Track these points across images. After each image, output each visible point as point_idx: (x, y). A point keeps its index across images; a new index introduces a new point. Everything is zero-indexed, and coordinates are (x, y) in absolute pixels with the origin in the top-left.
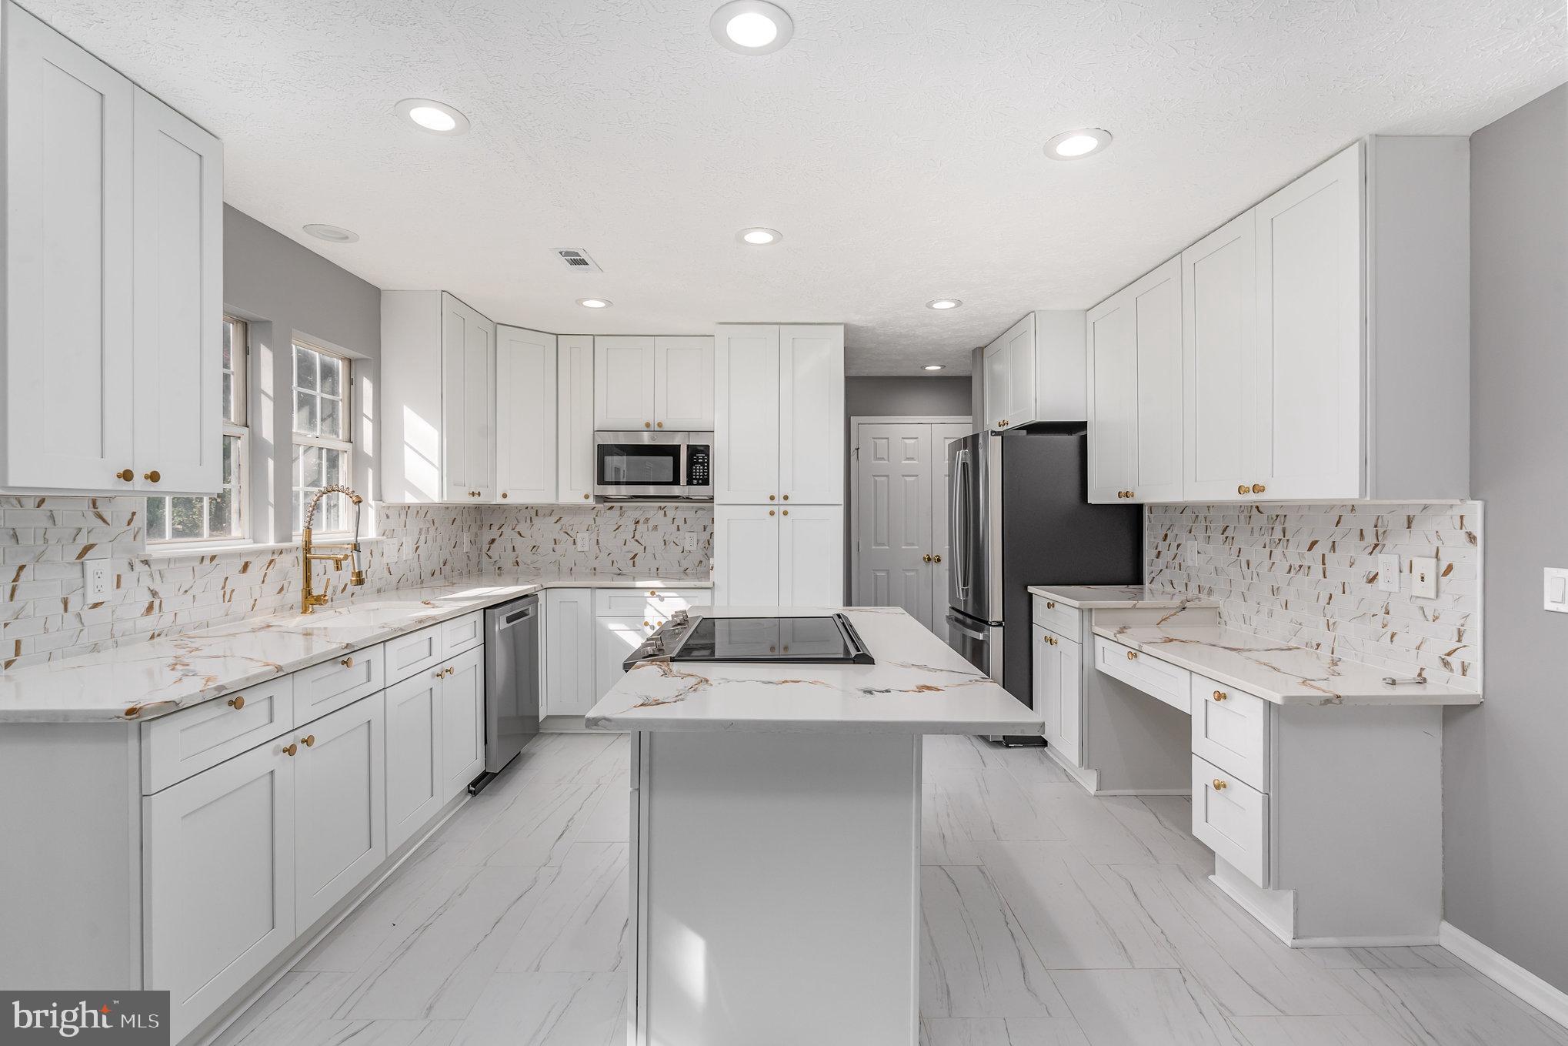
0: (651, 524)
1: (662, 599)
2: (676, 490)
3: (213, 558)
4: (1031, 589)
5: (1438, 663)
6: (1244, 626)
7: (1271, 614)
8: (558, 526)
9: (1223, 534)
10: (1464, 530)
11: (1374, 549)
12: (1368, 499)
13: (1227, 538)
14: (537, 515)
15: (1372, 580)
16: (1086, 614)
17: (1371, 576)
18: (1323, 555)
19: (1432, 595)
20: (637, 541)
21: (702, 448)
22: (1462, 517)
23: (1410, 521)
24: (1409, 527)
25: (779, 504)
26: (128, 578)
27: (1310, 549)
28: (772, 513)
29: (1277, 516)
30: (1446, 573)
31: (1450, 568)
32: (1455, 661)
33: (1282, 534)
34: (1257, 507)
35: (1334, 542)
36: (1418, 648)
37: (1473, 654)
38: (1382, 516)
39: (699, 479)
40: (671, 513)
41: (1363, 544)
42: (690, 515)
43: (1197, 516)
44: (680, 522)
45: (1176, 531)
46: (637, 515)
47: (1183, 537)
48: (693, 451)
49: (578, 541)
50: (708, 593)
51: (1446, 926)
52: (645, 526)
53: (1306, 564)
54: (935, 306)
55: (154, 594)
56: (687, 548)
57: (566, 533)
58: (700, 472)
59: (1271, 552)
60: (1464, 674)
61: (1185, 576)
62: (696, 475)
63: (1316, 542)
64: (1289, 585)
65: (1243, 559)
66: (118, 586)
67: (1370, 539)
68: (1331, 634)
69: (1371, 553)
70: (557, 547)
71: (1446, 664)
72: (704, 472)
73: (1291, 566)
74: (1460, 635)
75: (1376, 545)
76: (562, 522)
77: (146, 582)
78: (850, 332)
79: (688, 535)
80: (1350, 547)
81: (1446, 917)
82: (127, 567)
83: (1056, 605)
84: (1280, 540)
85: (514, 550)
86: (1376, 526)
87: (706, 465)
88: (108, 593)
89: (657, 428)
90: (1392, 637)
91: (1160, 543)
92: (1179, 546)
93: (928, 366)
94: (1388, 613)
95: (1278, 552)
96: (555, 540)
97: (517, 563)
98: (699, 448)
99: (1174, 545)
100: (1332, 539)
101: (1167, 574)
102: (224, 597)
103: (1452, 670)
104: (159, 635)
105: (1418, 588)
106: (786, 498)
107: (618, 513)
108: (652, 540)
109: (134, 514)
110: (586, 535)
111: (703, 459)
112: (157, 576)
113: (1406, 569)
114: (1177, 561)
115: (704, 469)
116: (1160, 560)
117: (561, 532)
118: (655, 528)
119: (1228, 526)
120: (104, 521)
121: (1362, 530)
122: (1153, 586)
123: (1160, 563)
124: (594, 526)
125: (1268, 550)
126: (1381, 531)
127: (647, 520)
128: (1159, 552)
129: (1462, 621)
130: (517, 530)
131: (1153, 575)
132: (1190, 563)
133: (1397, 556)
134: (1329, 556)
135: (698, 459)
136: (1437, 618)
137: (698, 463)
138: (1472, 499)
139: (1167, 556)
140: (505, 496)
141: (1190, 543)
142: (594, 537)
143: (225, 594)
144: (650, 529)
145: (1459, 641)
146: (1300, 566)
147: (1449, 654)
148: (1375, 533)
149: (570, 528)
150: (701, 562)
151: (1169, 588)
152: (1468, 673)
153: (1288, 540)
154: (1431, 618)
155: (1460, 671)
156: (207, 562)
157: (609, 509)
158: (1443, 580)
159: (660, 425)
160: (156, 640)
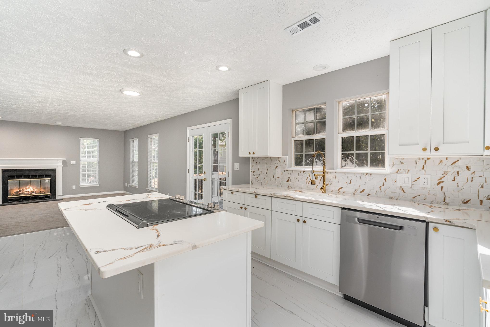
3: (304, 172)
26: (284, 173)
55: (289, 178)
66: (282, 175)
77: (287, 175)
82: (284, 171)
88: (280, 176)
102: (307, 182)
104: (290, 187)
109: (285, 160)
112: (290, 174)
120: (280, 161)
143: (307, 181)
156: (302, 172)
160: (289, 188)
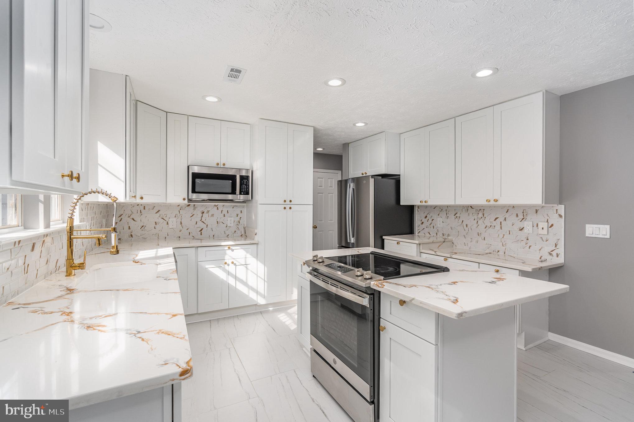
0: (210, 213)
1: (233, 250)
2: (230, 197)
3: (19, 242)
4: (384, 237)
5: (548, 254)
6: (464, 246)
7: (477, 242)
8: (158, 214)
9: (455, 215)
10: (558, 214)
11: (522, 220)
12: (544, 204)
13: (456, 217)
14: (144, 209)
15: (521, 230)
16: (418, 245)
17: (521, 228)
18: (501, 222)
19: (546, 233)
20: (203, 222)
21: (246, 177)
22: (557, 210)
23: (537, 211)
24: (536, 213)
25: (288, 204)
27: (495, 220)
28: (285, 208)
29: (480, 210)
30: (551, 227)
31: (552, 225)
32: (554, 253)
33: (483, 215)
34: (471, 207)
35: (505, 218)
36: (540, 250)
37: (561, 250)
38: (526, 210)
39: (245, 192)
40: (220, 209)
41: (518, 218)
42: (230, 210)
43: (442, 210)
44: (225, 212)
45: (431, 215)
46: (203, 209)
47: (435, 217)
48: (242, 177)
49: (169, 223)
50: (255, 246)
51: (550, 333)
52: (207, 214)
53: (493, 225)
54: (357, 125)
56: (229, 225)
57: (163, 218)
58: (245, 189)
59: (477, 221)
60: (557, 257)
61: (436, 230)
62: (243, 190)
63: (498, 218)
64: (485, 232)
65: (464, 224)
67: (521, 217)
68: (504, 248)
69: (521, 221)
70: (157, 226)
71: (550, 254)
72: (246, 189)
73: (486, 226)
74: (556, 245)
75: (523, 219)
76: (160, 212)
78: (315, 131)
79: (229, 219)
80: (512, 219)
81: (549, 331)
83: (400, 242)
84: (482, 217)
85: (129, 228)
86: (523, 213)
87: (247, 185)
89: (222, 166)
90: (530, 247)
91: (423, 219)
92: (432, 220)
93: (318, 148)
94: (528, 240)
95: (480, 222)
96: (156, 222)
97: (132, 236)
98: (244, 177)
99: (430, 221)
100: (505, 217)
101: (427, 230)
102: (25, 270)
103: (553, 256)
105: (540, 231)
106: (291, 201)
107: (193, 208)
108: (212, 222)
110: (175, 219)
111: (246, 182)
113: (535, 225)
114: (432, 225)
115: (247, 187)
116: (423, 225)
117: (160, 218)
118: (213, 215)
119: (457, 213)
121: (517, 214)
122: (419, 234)
123: (423, 226)
124: (179, 214)
125: (476, 221)
126: (525, 214)
127: (208, 212)
128: (423, 223)
129: (557, 241)
130: (132, 217)
131: (419, 230)
132: (439, 226)
133: (532, 222)
134: (503, 223)
135: (244, 182)
136: (547, 240)
137: (244, 184)
138: (560, 204)
139: (426, 224)
140: (142, 198)
141: (438, 219)
142: (179, 220)
143: (25, 268)
144: (210, 216)
145: (556, 247)
146: (491, 226)
147: (552, 251)
148: (523, 215)
149: (165, 216)
150: (235, 231)
151: (428, 235)
152: (559, 256)
153: (485, 217)
154: (545, 240)
155: (556, 256)
156: (17, 245)
157: (188, 206)
158: (550, 229)
159: (224, 165)
